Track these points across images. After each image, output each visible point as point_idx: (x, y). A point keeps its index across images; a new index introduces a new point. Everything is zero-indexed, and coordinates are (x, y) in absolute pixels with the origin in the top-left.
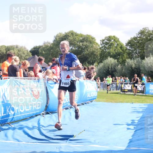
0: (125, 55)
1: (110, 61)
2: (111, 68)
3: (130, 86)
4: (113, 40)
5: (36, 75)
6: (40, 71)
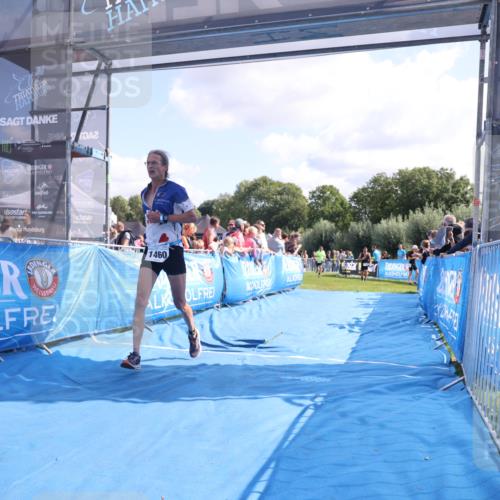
0: (348, 216)
1: (325, 225)
2: (326, 237)
3: (355, 265)
4: (328, 193)
5: (207, 246)
6: (215, 240)
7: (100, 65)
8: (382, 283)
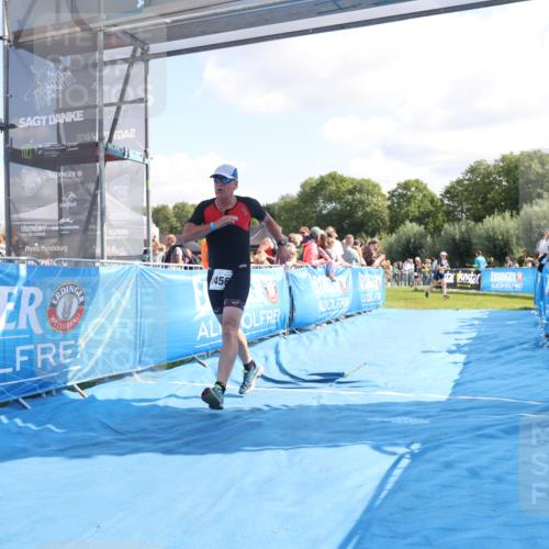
3: (452, 276)
4: (413, 189)
7: (135, 51)
8: (488, 298)
